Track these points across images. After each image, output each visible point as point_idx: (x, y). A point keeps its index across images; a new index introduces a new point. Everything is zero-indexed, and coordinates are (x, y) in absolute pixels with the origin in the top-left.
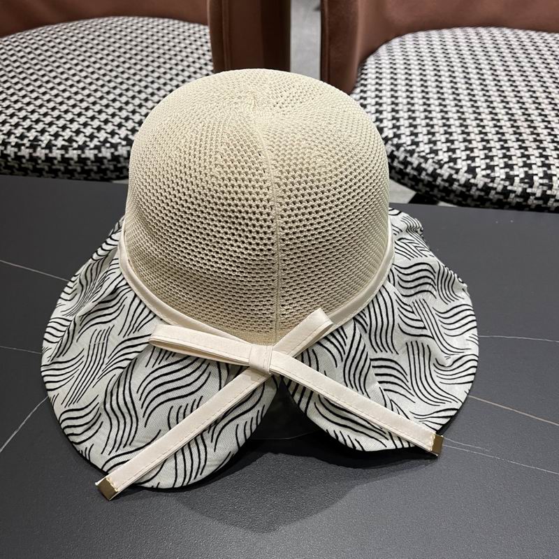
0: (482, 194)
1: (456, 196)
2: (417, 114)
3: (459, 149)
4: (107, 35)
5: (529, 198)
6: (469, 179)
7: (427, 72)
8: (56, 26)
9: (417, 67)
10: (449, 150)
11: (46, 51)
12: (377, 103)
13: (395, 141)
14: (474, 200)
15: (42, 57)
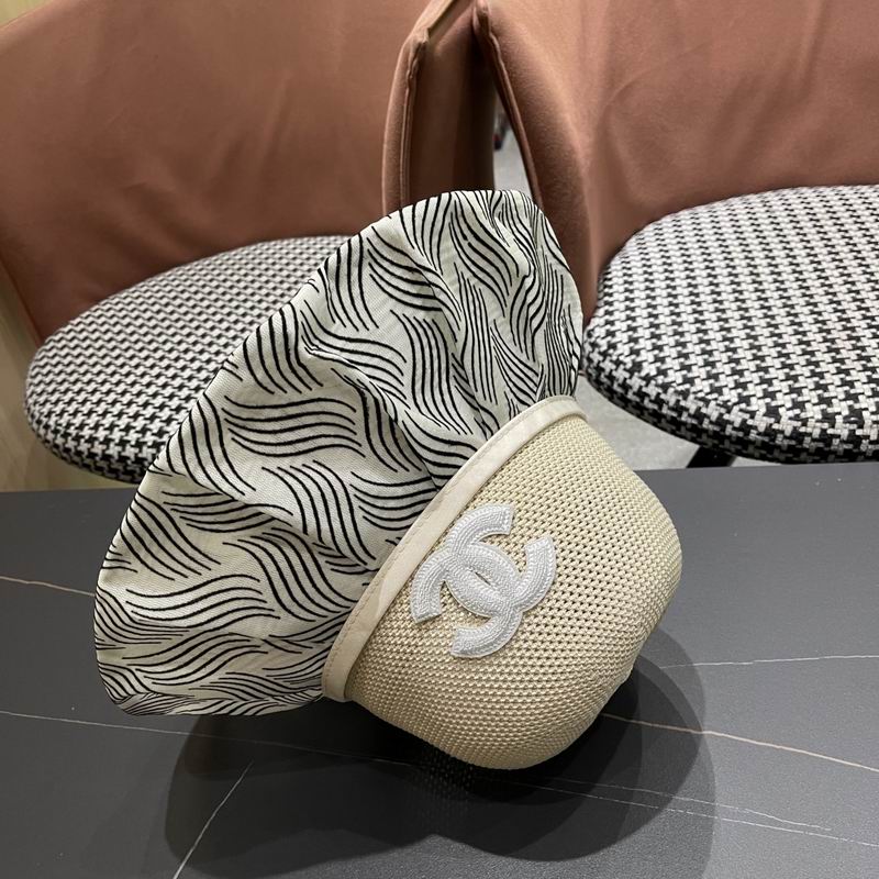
0: (793, 443)
1: (757, 448)
2: (687, 337)
3: (751, 382)
4: (257, 272)
5: (861, 442)
6: (771, 425)
7: (697, 272)
8: (188, 268)
9: (682, 267)
10: (738, 385)
11: (180, 306)
12: (630, 328)
13: (660, 379)
14: (782, 452)
15: (175, 316)
